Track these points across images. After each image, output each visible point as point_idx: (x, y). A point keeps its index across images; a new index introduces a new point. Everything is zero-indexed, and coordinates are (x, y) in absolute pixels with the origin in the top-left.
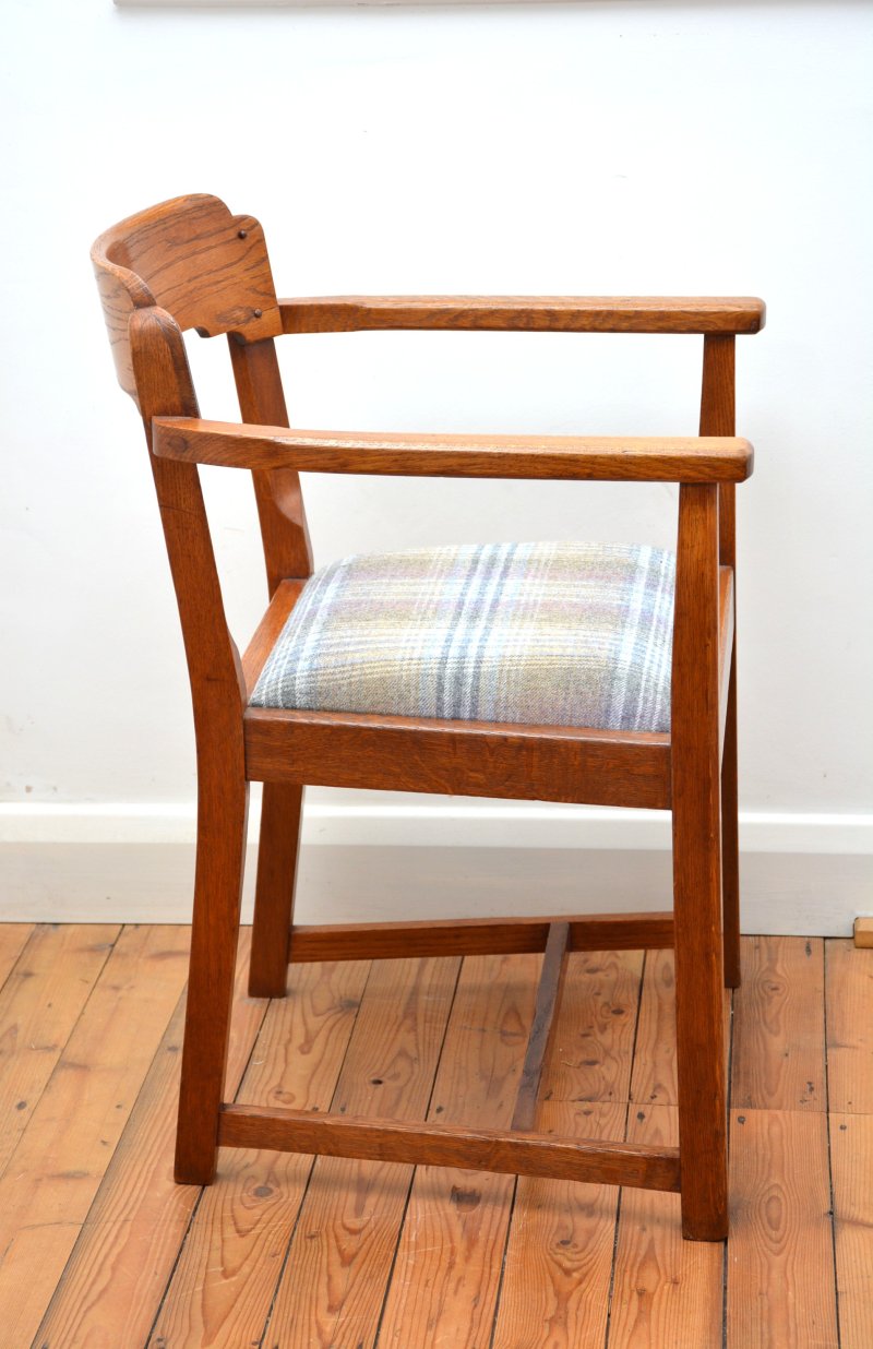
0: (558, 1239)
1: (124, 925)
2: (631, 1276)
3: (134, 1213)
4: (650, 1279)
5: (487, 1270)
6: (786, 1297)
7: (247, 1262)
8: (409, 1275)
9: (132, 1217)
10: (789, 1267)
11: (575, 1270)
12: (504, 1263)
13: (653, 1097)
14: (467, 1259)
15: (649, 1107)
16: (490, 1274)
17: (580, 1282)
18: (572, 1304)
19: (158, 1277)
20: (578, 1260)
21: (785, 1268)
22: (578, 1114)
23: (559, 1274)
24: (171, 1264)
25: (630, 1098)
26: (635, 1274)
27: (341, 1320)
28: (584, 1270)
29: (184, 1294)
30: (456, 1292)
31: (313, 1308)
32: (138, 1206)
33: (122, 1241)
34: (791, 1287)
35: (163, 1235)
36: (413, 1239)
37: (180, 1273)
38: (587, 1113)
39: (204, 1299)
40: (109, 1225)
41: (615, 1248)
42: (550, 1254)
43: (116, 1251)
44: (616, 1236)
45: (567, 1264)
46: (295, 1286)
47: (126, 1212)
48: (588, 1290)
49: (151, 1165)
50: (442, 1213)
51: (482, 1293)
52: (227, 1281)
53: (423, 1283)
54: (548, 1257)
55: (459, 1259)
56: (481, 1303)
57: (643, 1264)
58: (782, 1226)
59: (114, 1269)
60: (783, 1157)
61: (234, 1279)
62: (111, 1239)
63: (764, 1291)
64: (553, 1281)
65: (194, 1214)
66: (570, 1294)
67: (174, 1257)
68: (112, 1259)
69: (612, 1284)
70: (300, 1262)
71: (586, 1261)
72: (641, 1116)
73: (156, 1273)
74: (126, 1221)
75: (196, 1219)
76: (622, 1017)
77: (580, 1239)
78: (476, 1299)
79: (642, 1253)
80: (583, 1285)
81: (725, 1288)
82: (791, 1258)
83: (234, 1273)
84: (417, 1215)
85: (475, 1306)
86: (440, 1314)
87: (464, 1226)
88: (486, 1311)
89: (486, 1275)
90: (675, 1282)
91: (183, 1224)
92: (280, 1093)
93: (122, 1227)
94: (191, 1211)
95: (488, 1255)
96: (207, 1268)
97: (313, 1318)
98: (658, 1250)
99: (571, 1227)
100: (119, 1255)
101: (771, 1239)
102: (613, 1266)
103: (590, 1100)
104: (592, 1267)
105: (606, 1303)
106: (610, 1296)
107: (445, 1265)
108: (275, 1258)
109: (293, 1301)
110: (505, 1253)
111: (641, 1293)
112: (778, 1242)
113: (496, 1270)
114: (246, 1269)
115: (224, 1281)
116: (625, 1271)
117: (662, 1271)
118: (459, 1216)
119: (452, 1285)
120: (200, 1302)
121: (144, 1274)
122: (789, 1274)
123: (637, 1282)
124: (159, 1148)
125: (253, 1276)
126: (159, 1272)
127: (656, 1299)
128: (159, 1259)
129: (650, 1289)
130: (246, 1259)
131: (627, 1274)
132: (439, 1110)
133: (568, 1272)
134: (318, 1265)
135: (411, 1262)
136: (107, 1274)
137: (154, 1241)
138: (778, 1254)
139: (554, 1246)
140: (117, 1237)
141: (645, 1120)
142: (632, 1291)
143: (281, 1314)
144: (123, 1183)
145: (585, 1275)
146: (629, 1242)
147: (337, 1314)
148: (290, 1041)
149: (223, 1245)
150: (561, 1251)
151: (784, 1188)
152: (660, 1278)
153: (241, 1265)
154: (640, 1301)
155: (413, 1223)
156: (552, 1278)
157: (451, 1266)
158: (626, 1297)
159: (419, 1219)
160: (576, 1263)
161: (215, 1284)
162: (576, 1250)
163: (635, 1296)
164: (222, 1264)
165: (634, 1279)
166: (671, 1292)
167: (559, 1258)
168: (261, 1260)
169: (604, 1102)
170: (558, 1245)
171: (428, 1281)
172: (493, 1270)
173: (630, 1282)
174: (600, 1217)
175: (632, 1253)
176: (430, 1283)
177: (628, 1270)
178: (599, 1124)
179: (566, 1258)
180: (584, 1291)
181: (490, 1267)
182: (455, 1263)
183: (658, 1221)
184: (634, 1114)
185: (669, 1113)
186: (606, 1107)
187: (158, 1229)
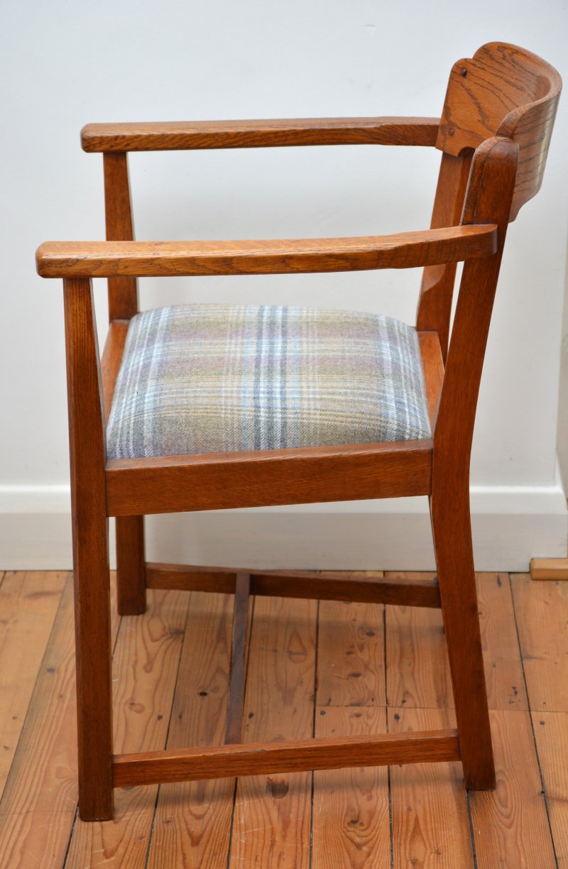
0: (348, 820)
1: (5, 572)
2: (405, 847)
3: (34, 805)
4: (419, 851)
5: (299, 846)
6: (520, 862)
7: (122, 844)
8: (243, 852)
9: (32, 809)
10: (519, 838)
11: (365, 844)
12: (311, 839)
13: (404, 702)
14: (284, 837)
15: (402, 710)
16: (302, 849)
17: (369, 854)
19: (55, 859)
20: (365, 836)
21: (516, 839)
22: (351, 716)
23: (352, 848)
24: (64, 848)
25: (387, 703)
26: (408, 847)
30: (278, 865)
32: (35, 800)
33: (27, 829)
34: (522, 855)
35: (57, 824)
36: (242, 822)
37: (72, 854)
38: (358, 716)
40: (15, 816)
41: (390, 825)
42: (344, 832)
43: (23, 837)
44: (390, 815)
45: (358, 840)
46: (159, 863)
47: (27, 805)
48: (375, 861)
49: (43, 765)
50: (261, 799)
51: (298, 866)
52: (108, 860)
53: (253, 857)
54: (343, 834)
55: (278, 838)
57: (413, 837)
58: (509, 804)
59: (22, 853)
60: (503, 748)
61: (113, 859)
62: (18, 827)
63: (503, 857)
64: (349, 855)
66: (363, 864)
67: (66, 841)
68: (20, 845)
69: (392, 855)
70: (161, 843)
71: (370, 837)
72: (397, 717)
73: (54, 855)
74: (28, 812)
76: (374, 638)
77: (364, 819)
79: (411, 828)
80: (371, 857)
81: (475, 856)
82: (519, 830)
83: (112, 854)
84: (243, 802)
87: (279, 810)
89: (299, 850)
90: (438, 853)
91: (71, 814)
92: (132, 704)
93: (25, 818)
94: (76, 802)
95: (299, 833)
96: (92, 850)
98: (422, 827)
99: (357, 812)
100: (25, 840)
101: (502, 815)
102: (391, 840)
103: (358, 705)
104: (375, 843)
106: (392, 865)
107: (268, 842)
108: (143, 840)
110: (311, 832)
111: (414, 863)
112: (508, 817)
113: (306, 846)
114: (121, 851)
115: (106, 861)
116: (400, 844)
117: (427, 844)
118: (274, 802)
119: (275, 859)
121: (45, 856)
122: (519, 843)
123: (410, 853)
124: (48, 750)
125: (127, 856)
126: (56, 855)
127: (425, 867)
128: (55, 844)
129: (420, 859)
130: (121, 841)
131: (402, 847)
132: (251, 715)
133: (359, 846)
134: (175, 845)
135: (243, 841)
136: (17, 857)
137: (50, 829)
138: (509, 827)
139: (346, 825)
140: (22, 826)
141: (400, 720)
142: (407, 861)
144: (24, 779)
145: (372, 848)
146: (400, 820)
148: (136, 662)
149: (102, 831)
150: (352, 829)
151: (506, 773)
152: (426, 849)
153: (118, 846)
155: (241, 808)
156: (348, 851)
157: (273, 843)
158: (404, 865)
159: (245, 805)
160: (364, 839)
161: (100, 863)
162: (363, 828)
163: (410, 863)
164: (103, 847)
165: (408, 851)
166: (436, 860)
167: (352, 834)
168: (132, 842)
169: (369, 706)
170: (349, 824)
171: (257, 857)
172: (304, 846)
173: (405, 853)
174: (377, 801)
175: (404, 829)
176: (259, 858)
177: (402, 842)
178: (367, 724)
179: (357, 834)
180: (372, 862)
181: (302, 844)
182: (275, 841)
183: (419, 801)
184: (391, 716)
185: (417, 715)
186: (371, 710)
187: (53, 818)
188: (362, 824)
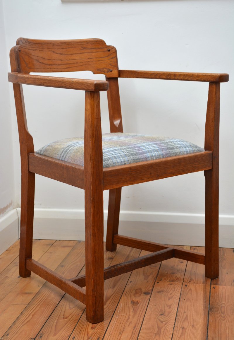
0: (160, 314)
1: (56, 240)
2: (180, 323)
3: (42, 302)
4: (186, 325)
5: (138, 320)
6: (226, 331)
8: (116, 321)
9: (41, 303)
10: (227, 324)
11: (164, 321)
12: (144, 319)
13: (190, 281)
14: (133, 317)
15: (189, 283)
16: (139, 322)
17: (165, 324)
18: (162, 330)
20: (165, 319)
21: (226, 324)
22: (169, 284)
23: (159, 322)
24: (49, 315)
25: (183, 281)
27: (94, 331)
28: (167, 322)
29: (51, 323)
30: (129, 326)
31: (87, 328)
32: (44, 301)
33: (37, 309)
34: (227, 329)
35: (49, 308)
36: (119, 312)
37: (51, 318)
38: (171, 284)
39: (56, 324)
40: (34, 305)
41: (176, 317)
42: (157, 317)
43: (34, 311)
44: (177, 314)
45: (162, 320)
47: (40, 302)
48: (167, 327)
50: (128, 306)
51: (136, 326)
53: (120, 322)
55: (131, 317)
56: (136, 329)
57: (184, 321)
58: (225, 313)
59: (33, 316)
60: (226, 297)
61: (66, 319)
62: (34, 308)
63: (219, 329)
64: (157, 324)
65: (58, 303)
66: (162, 327)
67: (51, 313)
68: (33, 313)
69: (174, 326)
71: (167, 319)
72: (186, 286)
73: (44, 317)
74: (39, 304)
75: (59, 305)
76: (183, 263)
77: (166, 314)
78: (134, 328)
79: (184, 318)
80: (166, 325)
81: (208, 328)
82: (227, 322)
83: (66, 318)
84: (121, 306)
85: (134, 329)
86: (123, 331)
87: (133, 309)
88: (137, 330)
90: (193, 326)
91: (55, 306)
93: (38, 306)
94: (58, 302)
95: (139, 317)
96: (59, 316)
97: (86, 330)
98: (188, 318)
99: (164, 311)
100: (35, 312)
101: (222, 316)
102: (175, 321)
103: (172, 281)
105: (172, 330)
106: (174, 329)
107: (127, 318)
109: (81, 326)
110: (144, 317)
111: (183, 328)
112: (224, 317)
114: (70, 317)
115: (63, 320)
116: (179, 322)
117: (189, 323)
118: (132, 307)
119: (128, 324)
120: (55, 325)
121: (41, 317)
122: (227, 325)
123: (182, 325)
125: (71, 319)
127: (187, 330)
128: (46, 314)
129: (186, 327)
130: (71, 315)
131: (179, 323)
132: (131, 282)
133: (162, 322)
135: (117, 317)
136: (31, 317)
137: (46, 309)
138: (224, 320)
140: (36, 308)
141: (187, 287)
143: (77, 329)
144: (41, 295)
145: (167, 323)
146: (180, 315)
147: (94, 329)
149: (65, 311)
150: (161, 317)
151: (226, 304)
152: (189, 325)
154: (182, 330)
155: (119, 308)
157: (128, 319)
158: (178, 329)
159: (121, 307)
160: (165, 320)
161: (60, 321)
163: (181, 329)
164: (63, 316)
165: (181, 325)
166: (192, 328)
167: (160, 318)
168: (75, 315)
169: (176, 282)
170: (160, 315)
171: (121, 322)
172: (140, 320)
173: (180, 325)
174: (173, 309)
175: (181, 318)
176: (122, 323)
177: (180, 322)
178: (174, 287)
179: (162, 318)
180: (166, 327)
181: (140, 319)
182: (129, 318)
183: (189, 310)
184: (184, 284)
185: (194, 285)
186: (177, 283)
187: (48, 307)
188: (165, 315)
